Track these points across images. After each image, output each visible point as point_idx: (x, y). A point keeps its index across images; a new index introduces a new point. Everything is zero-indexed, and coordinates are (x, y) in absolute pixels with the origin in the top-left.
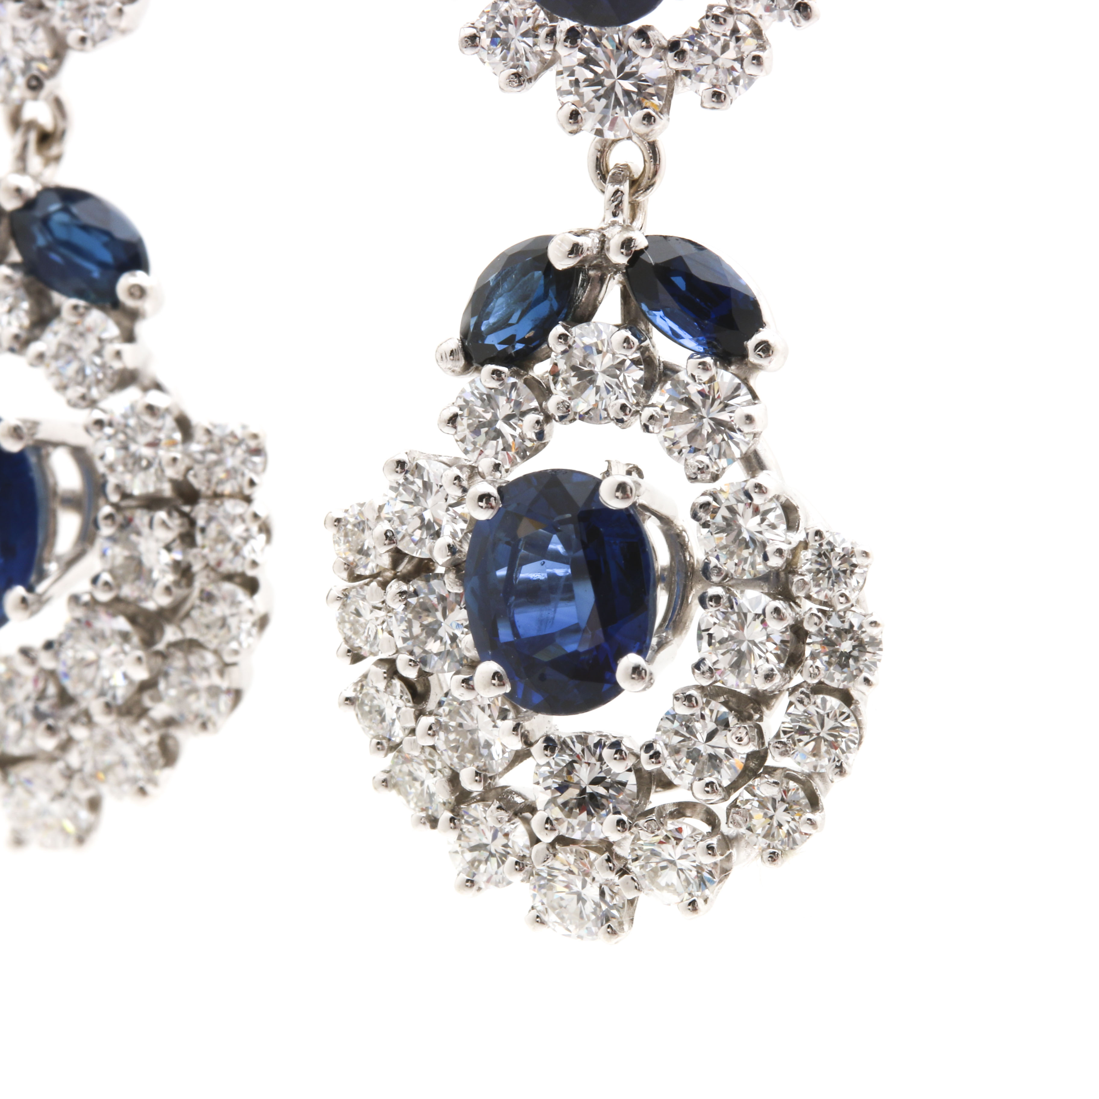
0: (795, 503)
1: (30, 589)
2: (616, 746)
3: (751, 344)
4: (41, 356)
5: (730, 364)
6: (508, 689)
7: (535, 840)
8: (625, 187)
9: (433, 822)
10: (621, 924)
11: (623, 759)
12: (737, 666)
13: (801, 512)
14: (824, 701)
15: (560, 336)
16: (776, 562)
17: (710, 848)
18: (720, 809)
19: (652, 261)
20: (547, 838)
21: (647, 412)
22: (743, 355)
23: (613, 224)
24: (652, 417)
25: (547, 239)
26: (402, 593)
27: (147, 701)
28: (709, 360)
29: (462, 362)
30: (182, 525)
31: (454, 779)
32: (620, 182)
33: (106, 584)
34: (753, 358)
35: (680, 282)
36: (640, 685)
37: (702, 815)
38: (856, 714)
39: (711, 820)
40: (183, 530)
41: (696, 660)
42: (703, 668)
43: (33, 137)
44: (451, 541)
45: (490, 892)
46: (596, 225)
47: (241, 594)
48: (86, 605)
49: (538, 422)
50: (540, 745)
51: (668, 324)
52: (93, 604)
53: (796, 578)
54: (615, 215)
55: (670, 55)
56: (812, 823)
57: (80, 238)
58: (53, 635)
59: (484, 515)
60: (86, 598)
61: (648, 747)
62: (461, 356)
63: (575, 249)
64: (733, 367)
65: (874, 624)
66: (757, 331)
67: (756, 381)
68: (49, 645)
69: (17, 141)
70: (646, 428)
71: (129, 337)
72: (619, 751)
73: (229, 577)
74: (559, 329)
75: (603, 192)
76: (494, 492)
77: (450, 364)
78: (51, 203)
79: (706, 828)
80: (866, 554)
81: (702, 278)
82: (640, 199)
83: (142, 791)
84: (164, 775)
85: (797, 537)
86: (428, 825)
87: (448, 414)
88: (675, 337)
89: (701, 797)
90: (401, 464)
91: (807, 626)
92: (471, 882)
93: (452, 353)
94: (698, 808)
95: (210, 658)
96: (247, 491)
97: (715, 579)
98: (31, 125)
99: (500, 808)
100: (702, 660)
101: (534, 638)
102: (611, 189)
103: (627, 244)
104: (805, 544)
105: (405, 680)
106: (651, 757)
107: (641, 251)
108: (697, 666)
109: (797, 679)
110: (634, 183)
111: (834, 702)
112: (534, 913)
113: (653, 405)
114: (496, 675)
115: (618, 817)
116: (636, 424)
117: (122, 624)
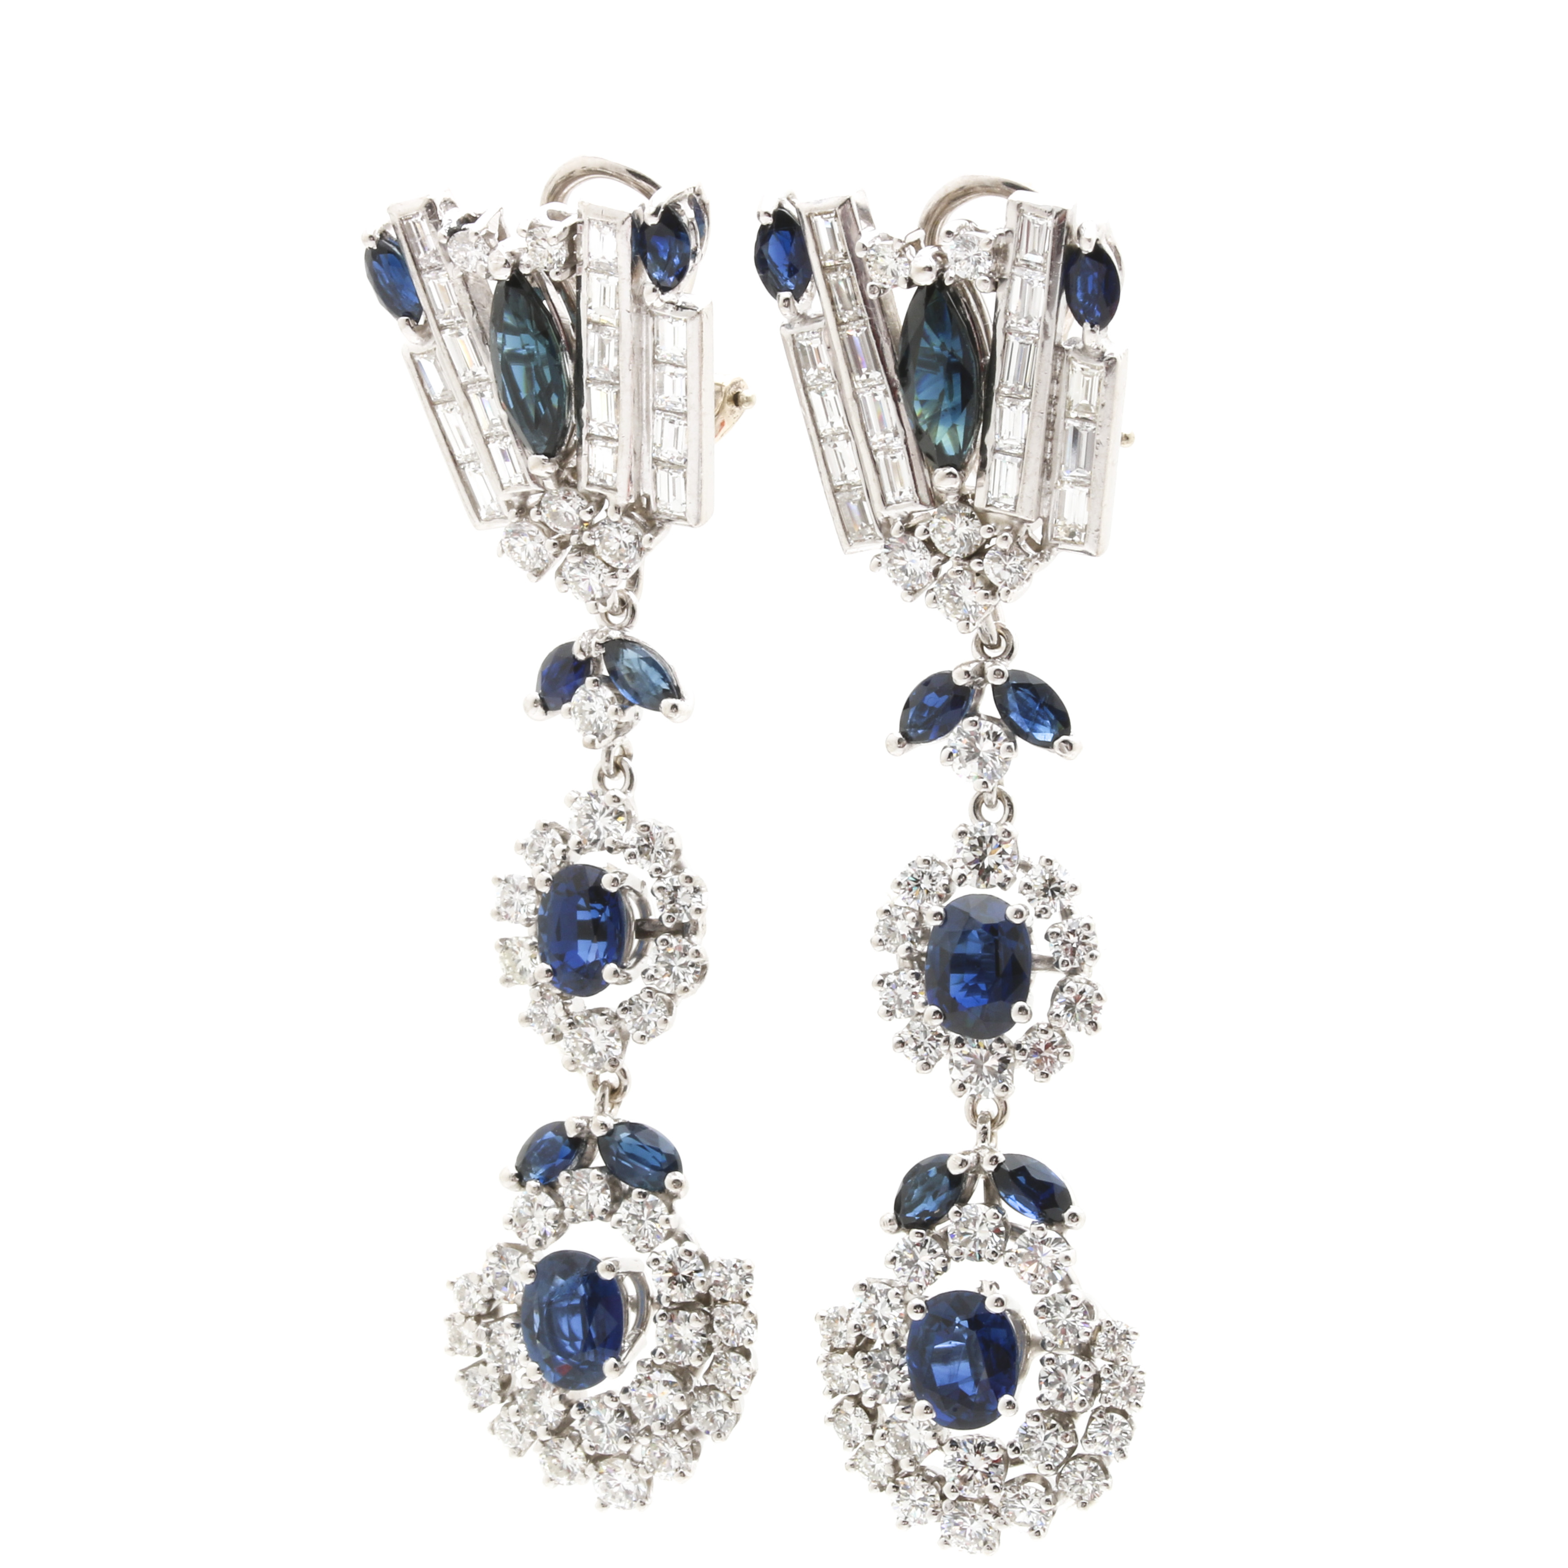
0: (1092, 1304)
1: (618, 1360)
2: (992, 1444)
3: (1066, 1215)
4: (620, 1221)
5: (1052, 1225)
6: (934, 1415)
7: (943, 1497)
8: (988, 1125)
9: (882, 1488)
10: (994, 1544)
11: (997, 1450)
12: (1061, 1397)
13: (1095, 1309)
14: (1112, 1417)
15: (957, 1212)
16: (1084, 1339)
17: (1048, 1500)
18: (1052, 1478)
19: (1008, 1169)
20: (952, 1497)
21: (1008, 1255)
22: (1062, 1220)
23: (983, 1147)
24: (1011, 1258)
25: (947, 1157)
26: (864, 1359)
27: (684, 1422)
28: (1043, 1225)
29: (896, 1226)
30: (706, 1319)
31: (895, 1464)
32: (985, 1122)
33: (661, 1354)
34: (1067, 1223)
35: (1022, 1179)
36: (1011, 1412)
37: (1040, 1481)
38: (1131, 1423)
39: (1045, 1484)
40: (707, 1323)
41: (1038, 1395)
42: (1043, 1399)
43: (607, 1092)
44: (894, 1330)
45: (915, 1526)
46: (972, 1148)
47: (742, 1359)
48: (649, 1366)
49: (944, 1261)
50: (948, 1444)
51: (1018, 1205)
52: (652, 1366)
53: (1096, 1348)
54: (983, 1142)
55: (1017, 1052)
56: (1107, 1485)
57: (640, 1152)
58: (627, 1384)
59: (918, 1317)
60: (648, 1362)
61: (1012, 1445)
62: (895, 1222)
63: (964, 1162)
64: (1054, 1227)
65: (1141, 1372)
66: (1069, 1207)
67: (1067, 1234)
68: (625, 1390)
69: (599, 1094)
70: (1007, 1264)
71: (671, 1211)
72: (994, 1447)
73: (733, 1349)
74: (955, 1208)
75: (975, 1127)
76: (923, 1304)
77: (889, 1228)
78: (622, 1132)
79: (1043, 1489)
80: (1135, 1333)
81: (1037, 1178)
82: (995, 1131)
83: (682, 1474)
84: (693, 1464)
85: (1093, 1324)
86: (878, 1489)
87: (890, 1257)
88: (1022, 1212)
89: (1043, 1471)
90: (863, 1285)
91: (1102, 1375)
92: (905, 1522)
93: (890, 1221)
94: (1037, 1478)
95: (722, 1396)
96: (745, 1299)
97: (1049, 1349)
98: (605, 1084)
99: (923, 1480)
100: (1042, 1396)
101: (947, 1385)
102: (980, 1126)
103: (994, 1159)
104: (1099, 1328)
105: (866, 1409)
106: (1014, 1451)
107: (1002, 1163)
108: (1040, 1399)
109: (1097, 1403)
110: (993, 1122)
111: (1118, 1418)
112: (943, 1539)
113: (1009, 1251)
114: (927, 1408)
115: (993, 1484)
116: (1001, 1261)
117: (670, 1377)
